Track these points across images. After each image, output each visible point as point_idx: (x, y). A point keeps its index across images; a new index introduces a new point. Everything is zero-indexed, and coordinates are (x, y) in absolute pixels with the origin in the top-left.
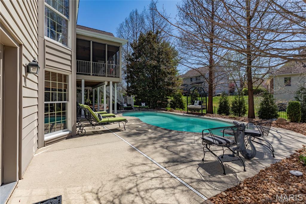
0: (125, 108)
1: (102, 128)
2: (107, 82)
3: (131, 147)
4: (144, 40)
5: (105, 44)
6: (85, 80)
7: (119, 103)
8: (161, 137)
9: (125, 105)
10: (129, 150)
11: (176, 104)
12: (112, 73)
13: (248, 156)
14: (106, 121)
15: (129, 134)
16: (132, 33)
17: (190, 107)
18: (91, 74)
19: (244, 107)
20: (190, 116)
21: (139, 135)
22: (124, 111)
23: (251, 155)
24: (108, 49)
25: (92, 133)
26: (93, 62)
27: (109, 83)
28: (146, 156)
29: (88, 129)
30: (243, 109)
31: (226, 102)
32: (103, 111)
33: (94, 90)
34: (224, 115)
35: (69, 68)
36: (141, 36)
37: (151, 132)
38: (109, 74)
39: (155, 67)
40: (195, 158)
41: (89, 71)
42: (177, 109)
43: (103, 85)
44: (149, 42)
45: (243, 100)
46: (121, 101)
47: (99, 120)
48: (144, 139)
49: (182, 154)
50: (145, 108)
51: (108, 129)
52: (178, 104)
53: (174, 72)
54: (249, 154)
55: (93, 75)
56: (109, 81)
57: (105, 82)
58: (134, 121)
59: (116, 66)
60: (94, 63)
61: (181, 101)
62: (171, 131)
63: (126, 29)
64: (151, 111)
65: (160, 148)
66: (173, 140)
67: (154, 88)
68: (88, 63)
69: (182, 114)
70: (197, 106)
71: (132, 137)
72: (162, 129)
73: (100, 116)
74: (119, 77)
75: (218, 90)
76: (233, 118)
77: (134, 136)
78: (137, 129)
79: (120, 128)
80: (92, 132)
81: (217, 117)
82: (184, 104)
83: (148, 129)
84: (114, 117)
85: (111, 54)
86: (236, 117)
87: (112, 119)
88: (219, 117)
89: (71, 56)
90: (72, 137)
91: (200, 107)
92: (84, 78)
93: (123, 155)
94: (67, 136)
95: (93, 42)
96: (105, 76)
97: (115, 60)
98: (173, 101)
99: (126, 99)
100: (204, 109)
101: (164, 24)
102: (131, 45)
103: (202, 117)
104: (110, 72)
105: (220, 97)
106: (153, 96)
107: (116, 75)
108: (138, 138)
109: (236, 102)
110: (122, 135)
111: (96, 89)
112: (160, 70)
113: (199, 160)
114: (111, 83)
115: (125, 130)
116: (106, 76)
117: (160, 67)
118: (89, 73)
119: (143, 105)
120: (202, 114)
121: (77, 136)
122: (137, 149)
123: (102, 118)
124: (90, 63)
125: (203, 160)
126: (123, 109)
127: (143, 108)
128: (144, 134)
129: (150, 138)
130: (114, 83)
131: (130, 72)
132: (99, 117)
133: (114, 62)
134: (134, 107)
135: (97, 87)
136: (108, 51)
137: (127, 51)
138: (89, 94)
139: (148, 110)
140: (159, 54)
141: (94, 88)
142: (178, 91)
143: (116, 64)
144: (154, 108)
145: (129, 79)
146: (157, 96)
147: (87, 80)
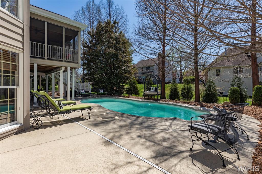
0: (83, 95)
1: (61, 117)
2: (64, 68)
3: (104, 140)
4: (103, 29)
5: (62, 27)
6: (38, 64)
7: (76, 90)
8: (132, 125)
9: (83, 92)
10: (103, 144)
11: (131, 90)
12: (70, 58)
13: (231, 141)
14: (68, 110)
15: (95, 123)
16: (88, 22)
17: (147, 93)
18: (46, 58)
19: (191, 93)
20: (148, 102)
21: (107, 124)
22: (81, 98)
23: (235, 140)
24: (65, 34)
25: (51, 124)
26: (48, 45)
27: (66, 68)
28: (127, 150)
29: (45, 120)
30: (190, 95)
31: (176, 89)
32: (59, 98)
33: (48, 76)
34: (177, 100)
35: (20, 45)
36: (99, 24)
37: (119, 119)
38: (67, 59)
39: (113, 55)
40: (182, 148)
41: (43, 54)
42: (133, 95)
43: (60, 70)
44: (107, 31)
45: (190, 87)
46: (78, 88)
47: (59, 108)
48: (115, 129)
49: (165, 144)
50: (102, 95)
51: (69, 118)
52: (133, 91)
53: (130, 61)
54: (231, 139)
55: (48, 59)
56: (66, 66)
57: (62, 67)
58: (96, 108)
59: (74, 51)
60: (49, 47)
61: (136, 88)
62: (138, 117)
63: (82, 17)
64: (109, 97)
65: (137, 138)
66: (146, 128)
67: (111, 76)
68: (42, 45)
69: (140, 100)
70: (152, 92)
71: (101, 127)
72: (129, 115)
73: (61, 104)
74: (77, 63)
75: (168, 78)
76: (186, 102)
77: (102, 125)
78: (102, 116)
79: (83, 116)
80: (50, 122)
81: (172, 102)
82: (139, 91)
83: (114, 116)
84: (75, 104)
85: (68, 39)
86: (188, 102)
87: (73, 107)
88: (173, 102)
89: (23, 30)
90: (23, 131)
91: (156, 93)
92: (37, 62)
93: (98, 151)
94: (16, 131)
95: (48, 23)
96: (62, 61)
97: (72, 45)
98: (129, 88)
99: (83, 87)
100: (159, 95)
101: (120, 17)
102: (89, 33)
103: (159, 102)
104: (67, 57)
105: (171, 85)
106: (111, 83)
107: (74, 60)
108: (107, 127)
109: (184, 89)
110: (88, 125)
111: (50, 75)
112: (117, 59)
113: (186, 150)
114: (69, 69)
115: (90, 118)
116: (64, 61)
117: (118, 55)
118: (43, 57)
119: (101, 91)
120: (158, 100)
121: (31, 129)
122: (112, 142)
123: (63, 106)
124: (44, 46)
125: (191, 149)
126: (80, 96)
127: (101, 94)
128: (112, 122)
129: (121, 127)
130: (71, 69)
131: (87, 59)
132: (59, 105)
133: (72, 47)
134: (92, 94)
135: (52, 73)
136: (65, 35)
137: (83, 39)
138: (42, 81)
139: (106, 97)
140: (116, 43)
141: (47, 74)
142: (133, 78)
143: (74, 48)
144: (111, 95)
145: (86, 66)
146: (115, 83)
147: (41, 64)
